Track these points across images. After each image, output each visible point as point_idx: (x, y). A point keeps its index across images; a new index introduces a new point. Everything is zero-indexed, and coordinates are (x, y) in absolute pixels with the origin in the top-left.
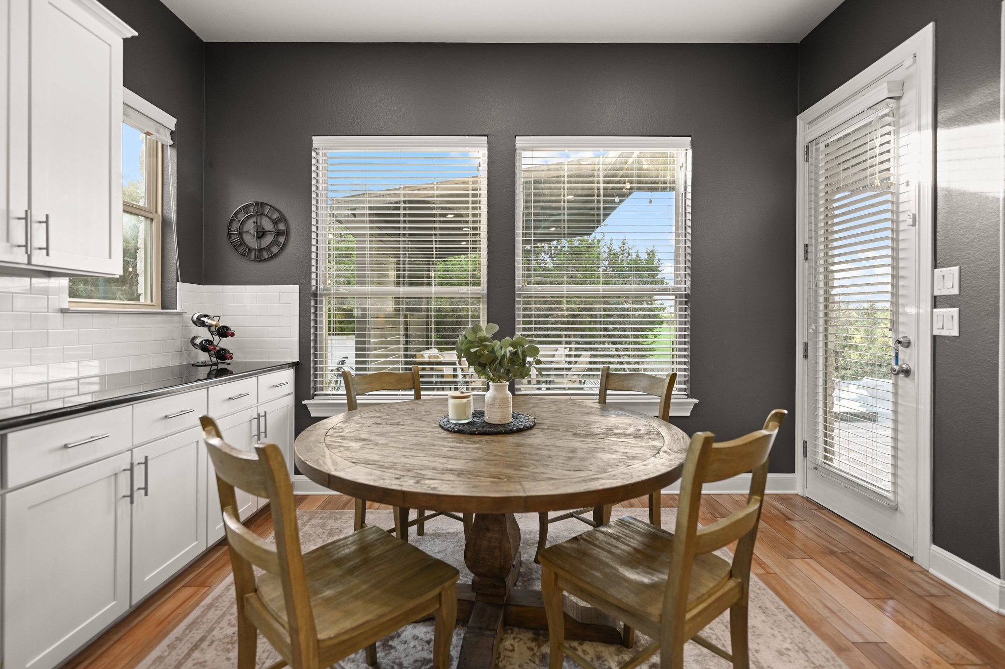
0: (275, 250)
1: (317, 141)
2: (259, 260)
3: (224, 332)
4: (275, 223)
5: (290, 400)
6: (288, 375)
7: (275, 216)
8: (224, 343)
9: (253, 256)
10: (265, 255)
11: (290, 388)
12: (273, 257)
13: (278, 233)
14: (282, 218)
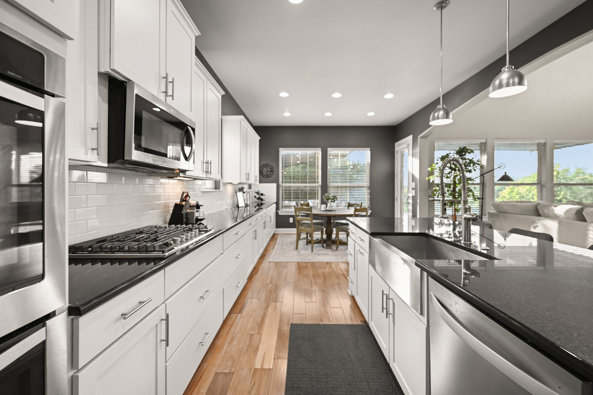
0: (271, 175)
1: (280, 149)
2: (267, 177)
3: (262, 195)
4: (271, 169)
5: (275, 211)
6: (275, 204)
7: (271, 167)
8: (262, 197)
9: (265, 176)
10: (268, 176)
11: (275, 208)
12: (270, 177)
13: (271, 171)
14: (272, 168)
